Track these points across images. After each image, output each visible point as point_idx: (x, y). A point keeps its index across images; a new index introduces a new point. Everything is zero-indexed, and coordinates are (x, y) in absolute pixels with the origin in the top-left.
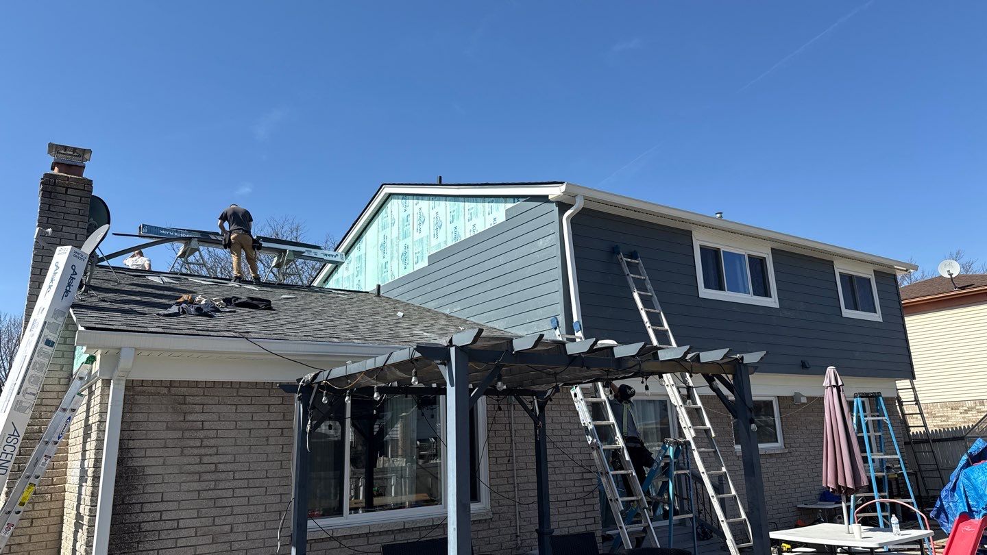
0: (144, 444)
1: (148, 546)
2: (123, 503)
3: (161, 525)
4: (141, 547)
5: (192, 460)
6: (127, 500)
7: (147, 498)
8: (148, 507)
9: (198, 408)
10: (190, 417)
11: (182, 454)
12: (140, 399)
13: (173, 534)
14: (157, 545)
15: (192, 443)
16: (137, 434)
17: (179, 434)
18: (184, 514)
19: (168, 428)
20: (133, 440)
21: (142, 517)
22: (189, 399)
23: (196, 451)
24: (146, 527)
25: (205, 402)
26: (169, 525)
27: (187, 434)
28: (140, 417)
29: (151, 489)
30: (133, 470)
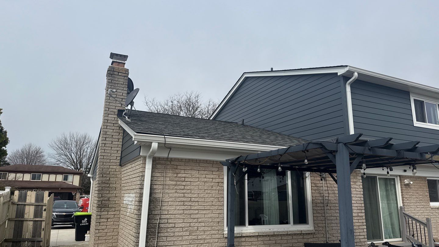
3: (168, 225)
5: (180, 195)
7: (162, 212)
8: (163, 217)
9: (183, 172)
10: (179, 175)
11: (176, 192)
12: (159, 166)
13: (173, 230)
14: (166, 234)
15: (180, 187)
16: (157, 182)
17: (174, 183)
18: (177, 221)
19: (170, 180)
20: (156, 185)
22: (179, 167)
23: (183, 191)
24: (162, 226)
25: (185, 169)
26: (171, 225)
27: (178, 183)
28: (158, 174)
29: (163, 208)
30: (156, 199)
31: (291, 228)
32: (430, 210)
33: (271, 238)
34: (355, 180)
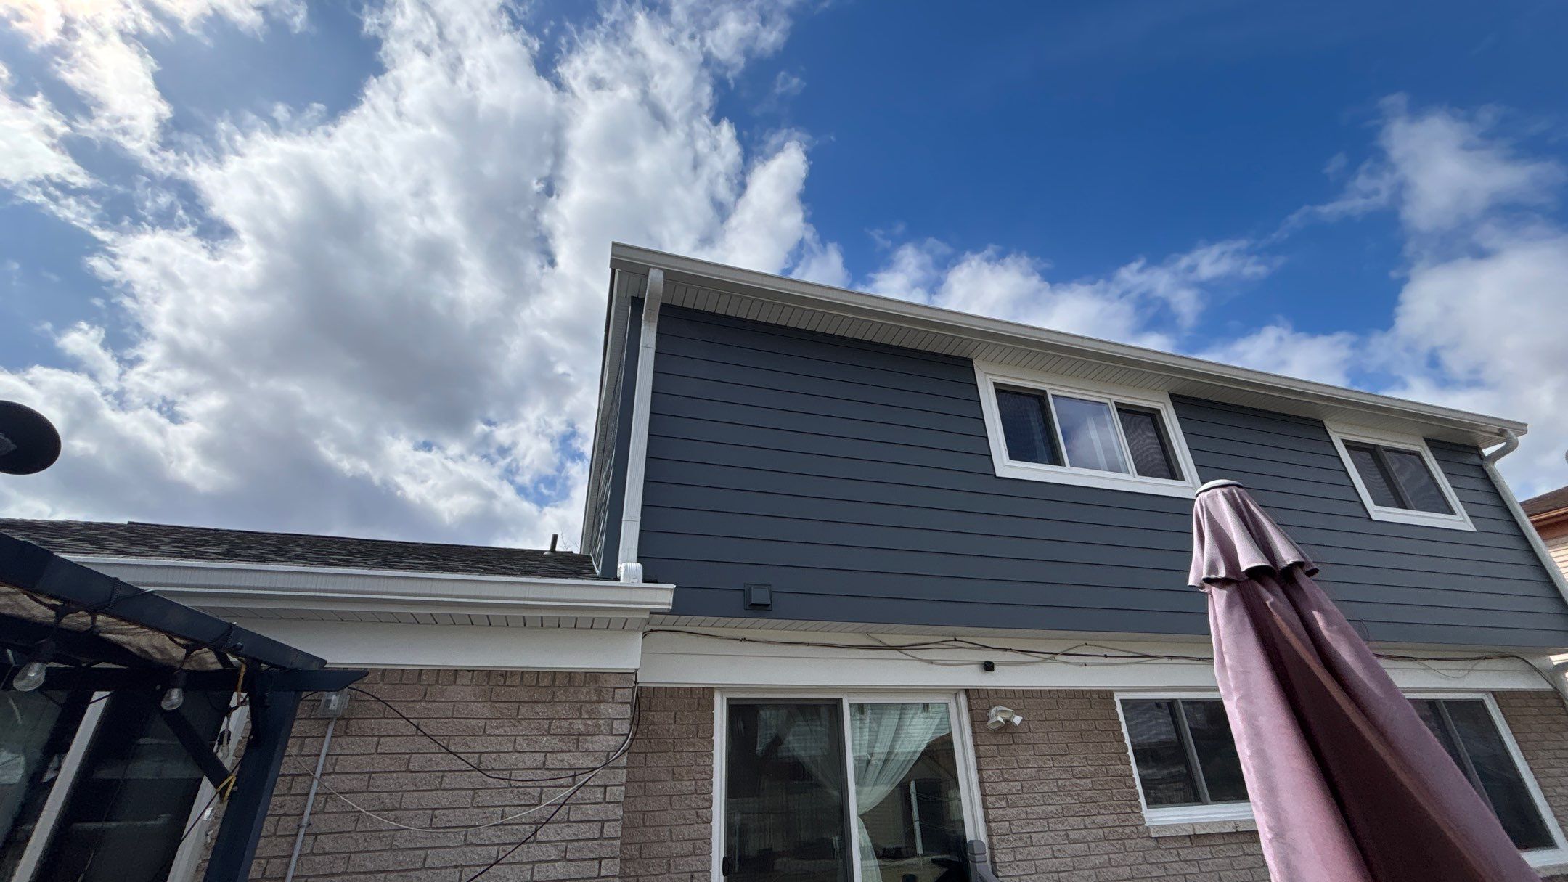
32: (1145, 849)
34: (579, 725)
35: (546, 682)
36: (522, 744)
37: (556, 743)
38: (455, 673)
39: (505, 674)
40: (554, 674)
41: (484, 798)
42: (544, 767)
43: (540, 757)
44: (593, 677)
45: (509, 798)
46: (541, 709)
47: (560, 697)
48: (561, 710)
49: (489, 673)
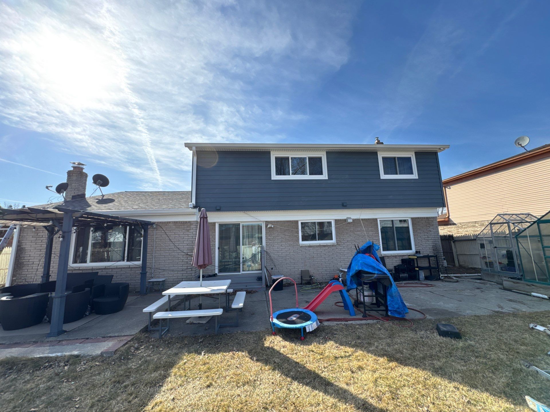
0: (26, 241)
1: (25, 268)
2: (19, 257)
3: (28, 263)
4: (23, 268)
5: (39, 246)
6: (20, 256)
7: (26, 256)
8: (26, 258)
10: (39, 234)
11: (36, 244)
13: (32, 265)
14: (27, 268)
15: (39, 241)
16: (24, 239)
17: (35, 239)
18: (35, 260)
19: (32, 237)
21: (24, 261)
23: (40, 243)
24: (25, 263)
26: (31, 263)
27: (38, 239)
28: (25, 235)
29: (26, 253)
30: (22, 248)
31: (125, 263)
32: (298, 248)
33: (103, 271)
34: (188, 229)
35: (183, 223)
36: (181, 231)
37: (185, 231)
38: (170, 222)
39: (177, 222)
40: (184, 222)
41: (176, 238)
42: (184, 234)
43: (183, 233)
44: (189, 222)
45: (180, 238)
46: (183, 227)
47: (185, 225)
48: (185, 227)
49: (174, 222)
